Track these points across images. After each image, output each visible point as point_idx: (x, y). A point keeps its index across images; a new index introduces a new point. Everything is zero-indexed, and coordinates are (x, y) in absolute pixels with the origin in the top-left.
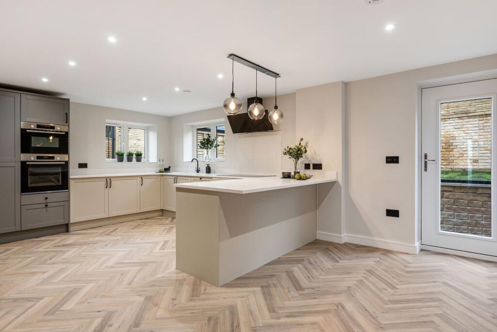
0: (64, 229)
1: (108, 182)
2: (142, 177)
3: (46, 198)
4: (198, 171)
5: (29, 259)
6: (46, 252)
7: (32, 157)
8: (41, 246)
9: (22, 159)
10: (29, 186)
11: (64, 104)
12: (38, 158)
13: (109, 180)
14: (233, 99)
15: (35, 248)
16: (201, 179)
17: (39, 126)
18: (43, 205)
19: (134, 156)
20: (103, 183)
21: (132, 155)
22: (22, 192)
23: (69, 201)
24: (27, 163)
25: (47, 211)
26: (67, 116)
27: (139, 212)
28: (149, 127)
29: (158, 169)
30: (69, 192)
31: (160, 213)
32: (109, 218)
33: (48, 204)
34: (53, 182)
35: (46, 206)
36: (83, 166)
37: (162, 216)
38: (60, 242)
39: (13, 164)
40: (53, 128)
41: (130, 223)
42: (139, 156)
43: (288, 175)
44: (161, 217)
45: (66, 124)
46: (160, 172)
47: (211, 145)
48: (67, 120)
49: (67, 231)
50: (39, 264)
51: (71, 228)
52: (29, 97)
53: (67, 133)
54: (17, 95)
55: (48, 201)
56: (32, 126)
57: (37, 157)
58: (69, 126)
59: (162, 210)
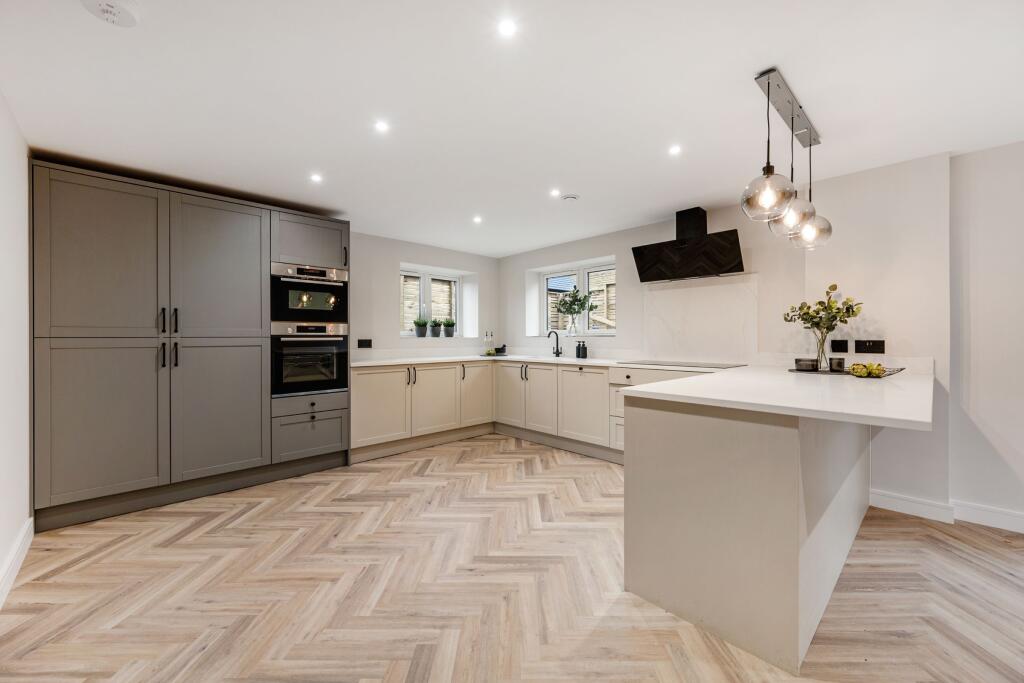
0: (340, 460)
1: (411, 372)
2: (463, 364)
3: (313, 404)
4: (558, 353)
5: (296, 534)
6: (322, 514)
7: (288, 329)
8: (309, 498)
9: (274, 333)
10: (285, 381)
11: (341, 231)
12: (300, 329)
13: (412, 370)
14: (768, 182)
15: (298, 503)
16: (581, 369)
17: (301, 271)
18: (307, 418)
19: (442, 327)
20: (402, 376)
21: (440, 325)
22: (273, 392)
23: (348, 408)
24: (282, 339)
25: (313, 427)
26: (346, 252)
27: (458, 427)
28: (463, 277)
29: (485, 350)
30: (349, 392)
31: (489, 429)
32: (412, 438)
33: (315, 414)
34: (322, 373)
35: (313, 417)
36: (365, 344)
37: (494, 434)
38: (339, 489)
39: (257, 341)
40: (323, 274)
41: (445, 448)
42: (450, 327)
43: (813, 365)
44: (492, 436)
45: (344, 267)
46: (489, 354)
47: (582, 306)
48: (346, 262)
49: (346, 463)
50: (316, 552)
51: (353, 458)
52: (284, 216)
53: (346, 284)
54: (264, 212)
55: (316, 408)
56: (290, 271)
57: (298, 327)
58: (348, 270)
59: (494, 424)
